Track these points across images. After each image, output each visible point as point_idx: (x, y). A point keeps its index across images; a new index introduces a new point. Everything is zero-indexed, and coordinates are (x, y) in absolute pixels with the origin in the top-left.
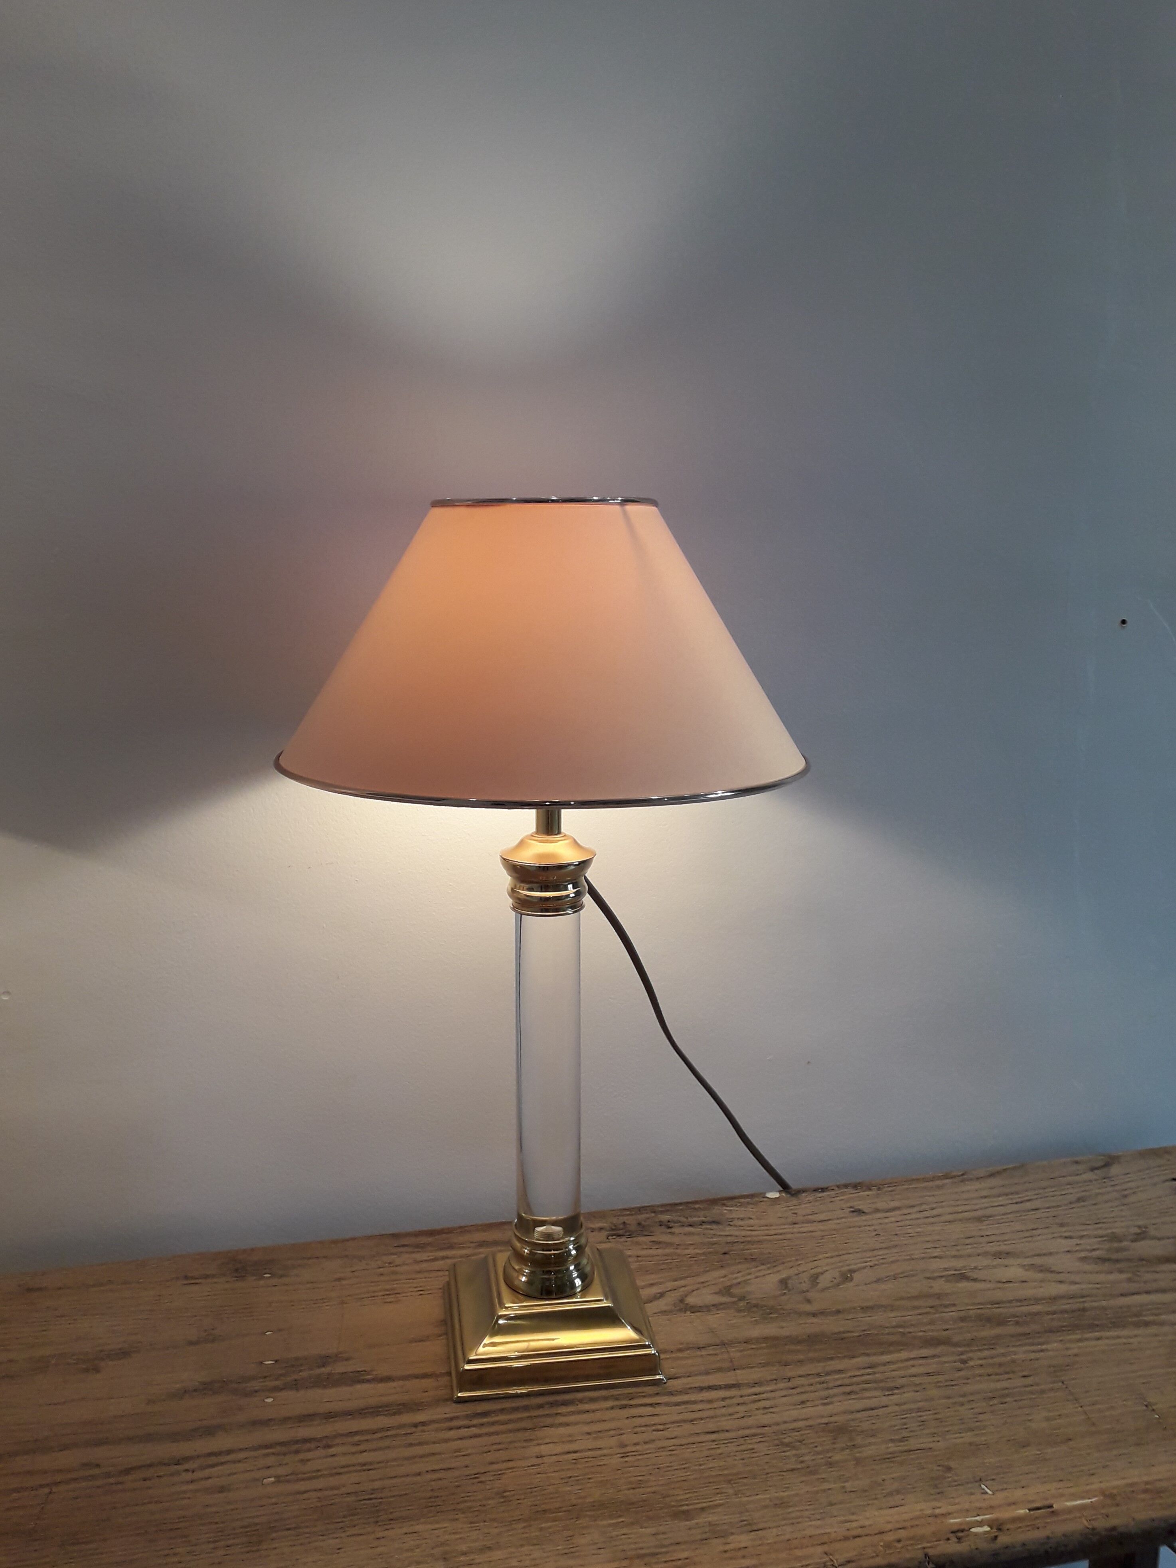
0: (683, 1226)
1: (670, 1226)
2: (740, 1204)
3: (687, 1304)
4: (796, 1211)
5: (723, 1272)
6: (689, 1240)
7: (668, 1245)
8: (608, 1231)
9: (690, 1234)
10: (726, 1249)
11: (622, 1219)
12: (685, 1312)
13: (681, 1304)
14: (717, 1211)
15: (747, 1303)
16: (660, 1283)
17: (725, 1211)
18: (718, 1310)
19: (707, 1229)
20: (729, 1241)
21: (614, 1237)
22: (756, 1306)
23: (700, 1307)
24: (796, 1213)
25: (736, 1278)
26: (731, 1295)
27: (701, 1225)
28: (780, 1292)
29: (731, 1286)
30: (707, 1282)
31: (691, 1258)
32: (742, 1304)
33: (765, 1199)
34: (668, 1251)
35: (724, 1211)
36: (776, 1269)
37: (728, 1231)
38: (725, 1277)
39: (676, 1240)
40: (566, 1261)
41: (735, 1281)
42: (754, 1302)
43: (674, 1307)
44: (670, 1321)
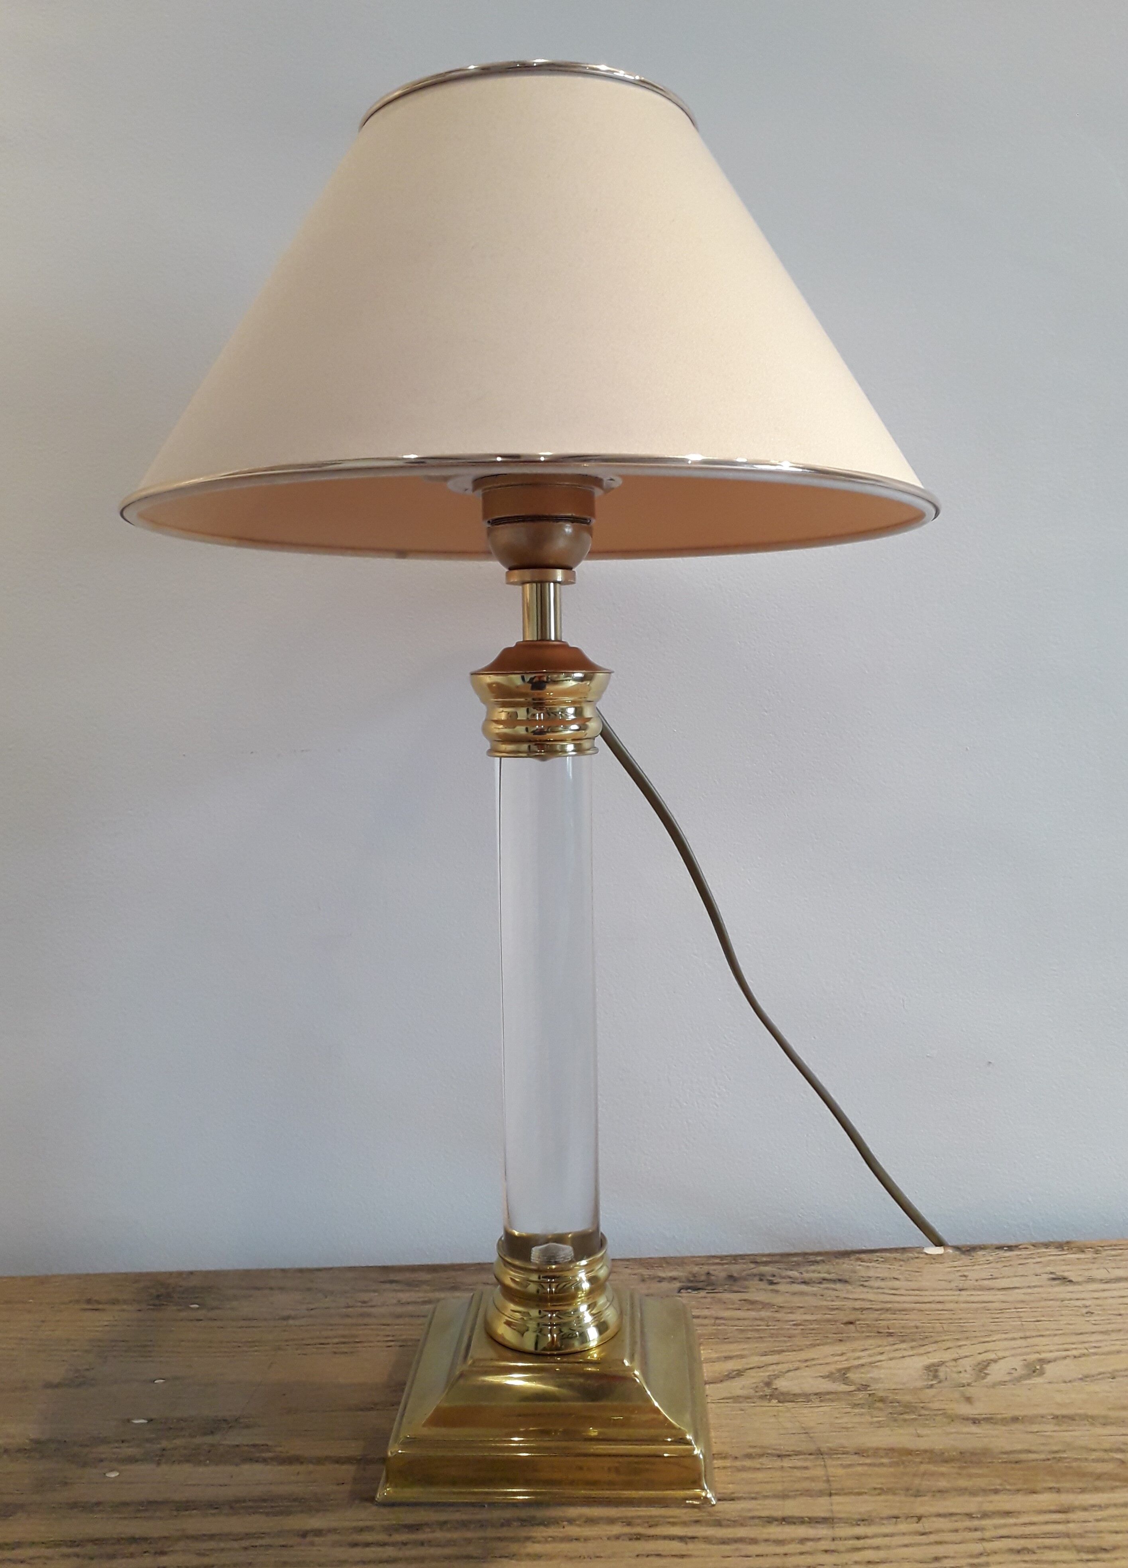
0: (793, 1282)
1: (775, 1281)
2: (882, 1259)
3: (776, 1389)
4: (966, 1274)
5: (839, 1348)
6: (797, 1301)
7: (765, 1306)
8: (683, 1282)
9: (802, 1293)
10: (851, 1318)
11: (706, 1268)
12: (770, 1400)
13: (766, 1389)
14: (846, 1266)
15: (870, 1395)
16: (742, 1357)
17: (860, 1267)
18: (821, 1401)
19: (827, 1289)
20: (857, 1307)
21: (689, 1291)
22: (882, 1400)
23: (794, 1394)
24: (965, 1276)
25: (859, 1358)
26: (845, 1380)
27: (820, 1283)
28: (926, 1383)
29: (848, 1369)
30: (813, 1359)
31: (794, 1325)
32: (861, 1395)
33: (921, 1256)
34: (764, 1314)
35: (861, 1269)
36: (922, 1350)
37: (858, 1292)
38: (842, 1354)
39: (778, 1300)
41: (857, 1363)
42: (881, 1394)
43: (753, 1392)
44: (742, 1412)
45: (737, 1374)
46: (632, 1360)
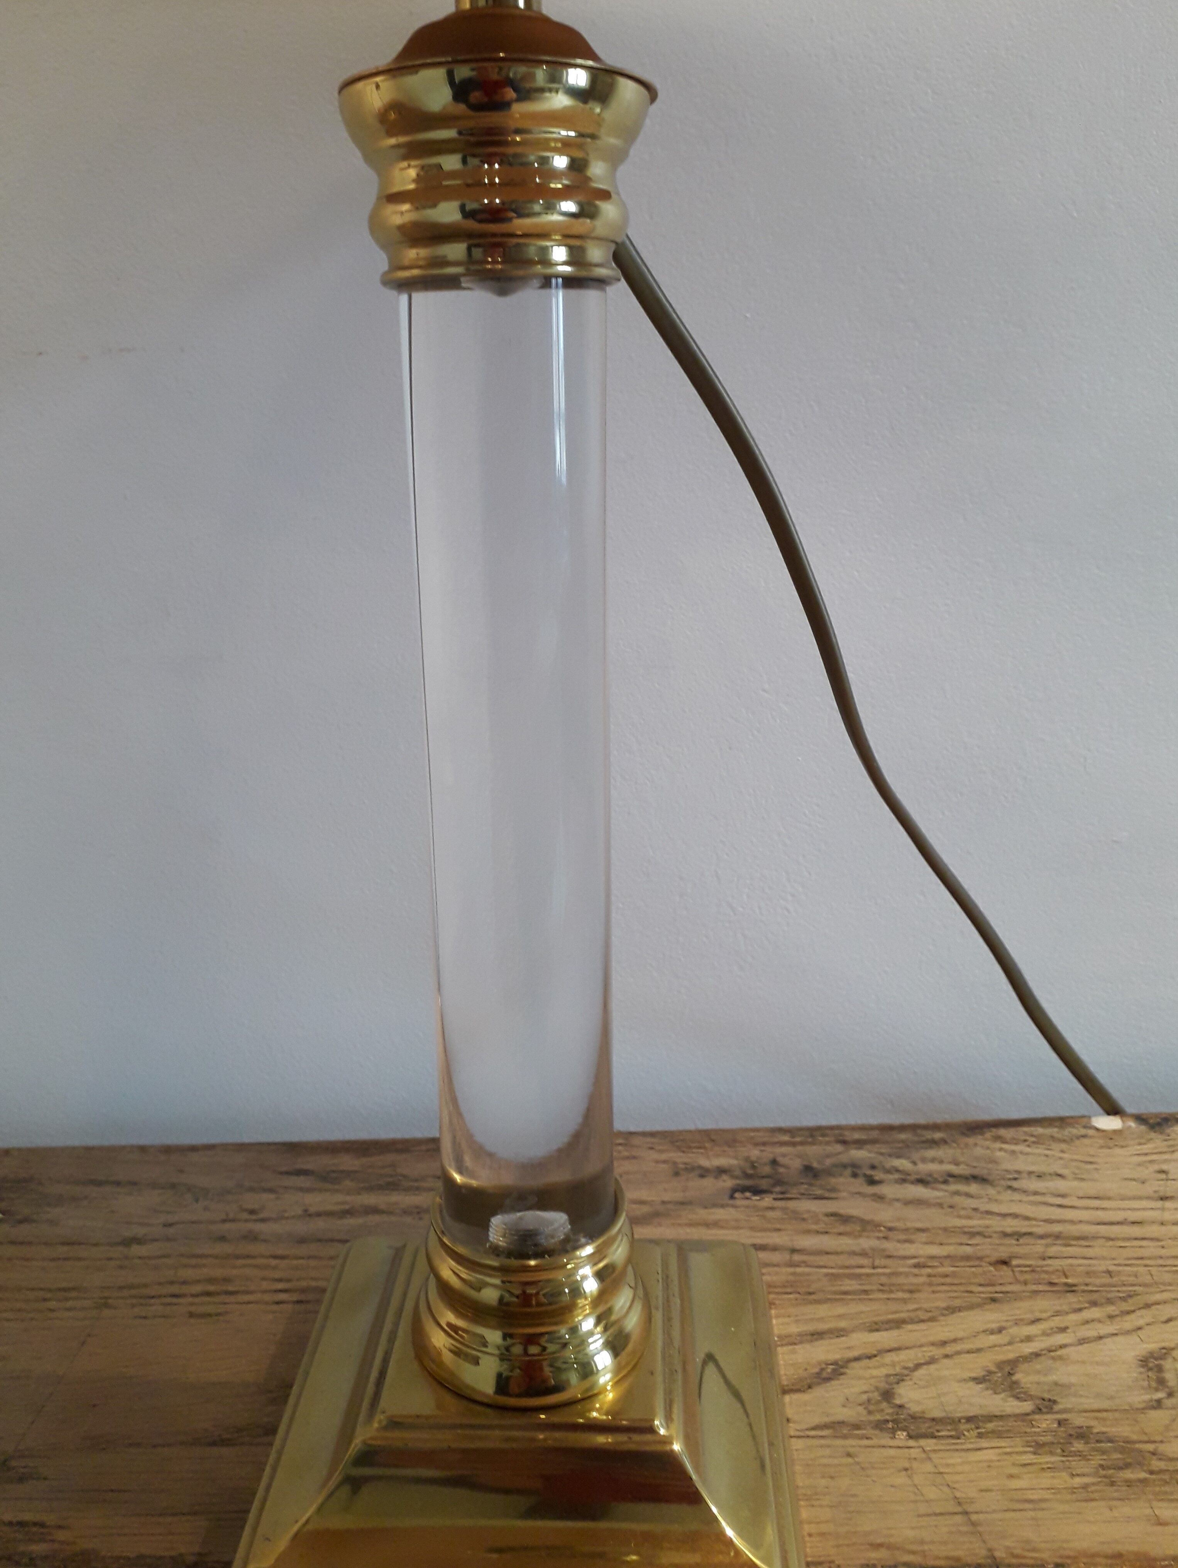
0: (904, 1181)
1: (877, 1178)
2: (1033, 1139)
3: (901, 1406)
4: (1164, 1167)
5: (991, 1317)
6: (915, 1217)
7: (866, 1225)
8: (737, 1178)
9: (919, 1202)
10: (1003, 1252)
11: (769, 1153)
12: (893, 1432)
13: (884, 1405)
14: (981, 1152)
15: (1060, 1423)
16: (840, 1333)
17: (1002, 1154)
18: (980, 1436)
19: (957, 1193)
20: (1009, 1230)
21: (748, 1194)
22: (1083, 1435)
23: (933, 1419)
24: (1163, 1172)
25: (1029, 1339)
26: (1014, 1390)
27: (945, 1182)
28: (1147, 1397)
29: (1014, 1363)
30: (955, 1341)
31: (916, 1266)
32: (1046, 1422)
33: (1091, 1132)
34: (866, 1243)
36: (1128, 1323)
37: (1008, 1203)
38: (1000, 1330)
39: (885, 1214)
40: (570, 1308)
41: (1028, 1349)
42: (1079, 1421)
43: (865, 1412)
44: (850, 1460)
45: (834, 1370)
46: (668, 1419)
